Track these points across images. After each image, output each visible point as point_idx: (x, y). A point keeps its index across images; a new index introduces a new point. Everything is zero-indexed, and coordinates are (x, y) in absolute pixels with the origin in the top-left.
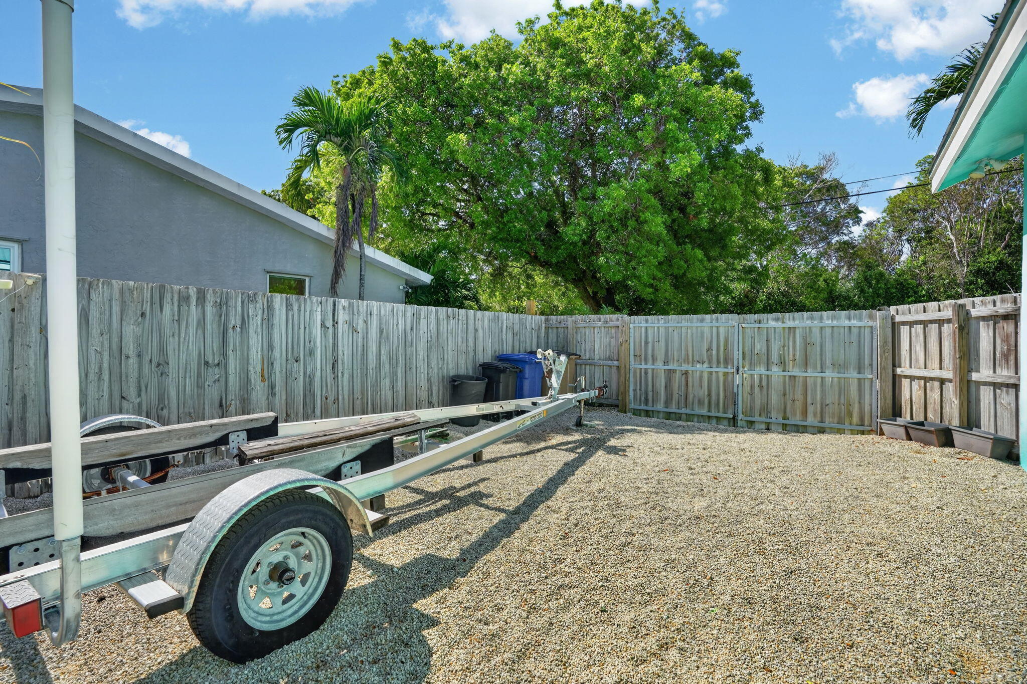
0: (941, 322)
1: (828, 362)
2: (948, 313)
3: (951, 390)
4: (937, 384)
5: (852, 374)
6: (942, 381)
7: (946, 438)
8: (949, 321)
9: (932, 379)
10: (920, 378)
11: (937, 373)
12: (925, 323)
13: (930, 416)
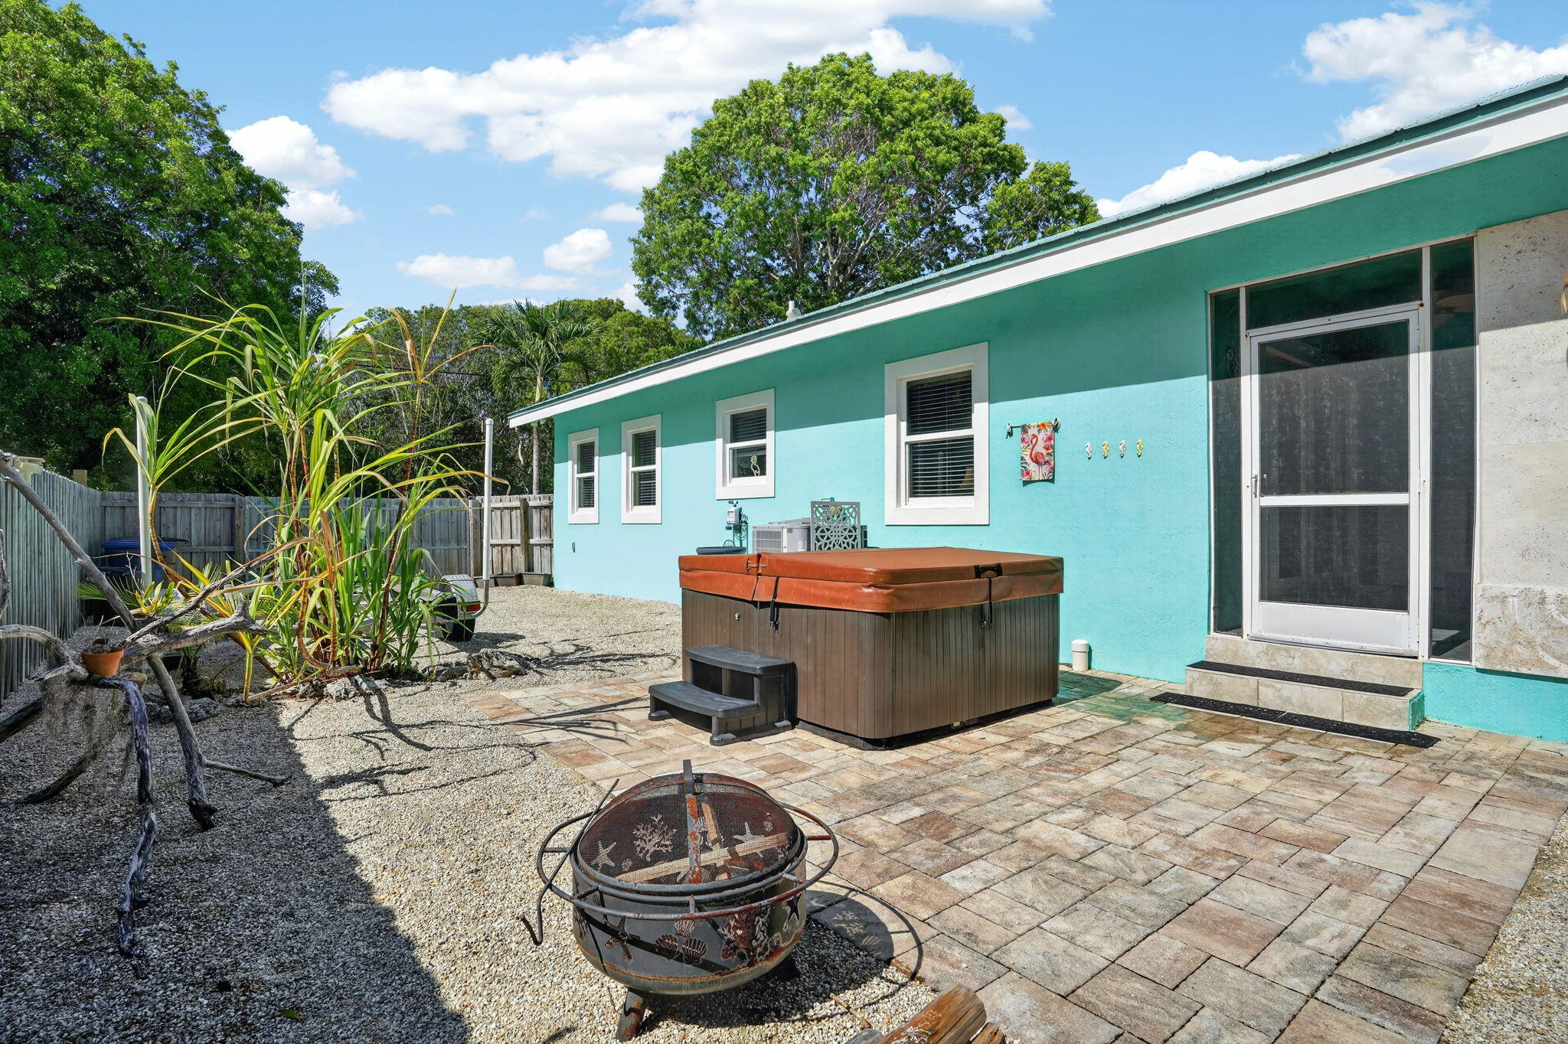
0: (511, 509)
1: (437, 538)
2: (517, 504)
3: (518, 551)
4: (509, 548)
5: (453, 545)
6: (512, 546)
7: (519, 580)
8: (516, 508)
9: (506, 545)
10: (498, 545)
11: (510, 541)
12: (502, 509)
13: (505, 569)
